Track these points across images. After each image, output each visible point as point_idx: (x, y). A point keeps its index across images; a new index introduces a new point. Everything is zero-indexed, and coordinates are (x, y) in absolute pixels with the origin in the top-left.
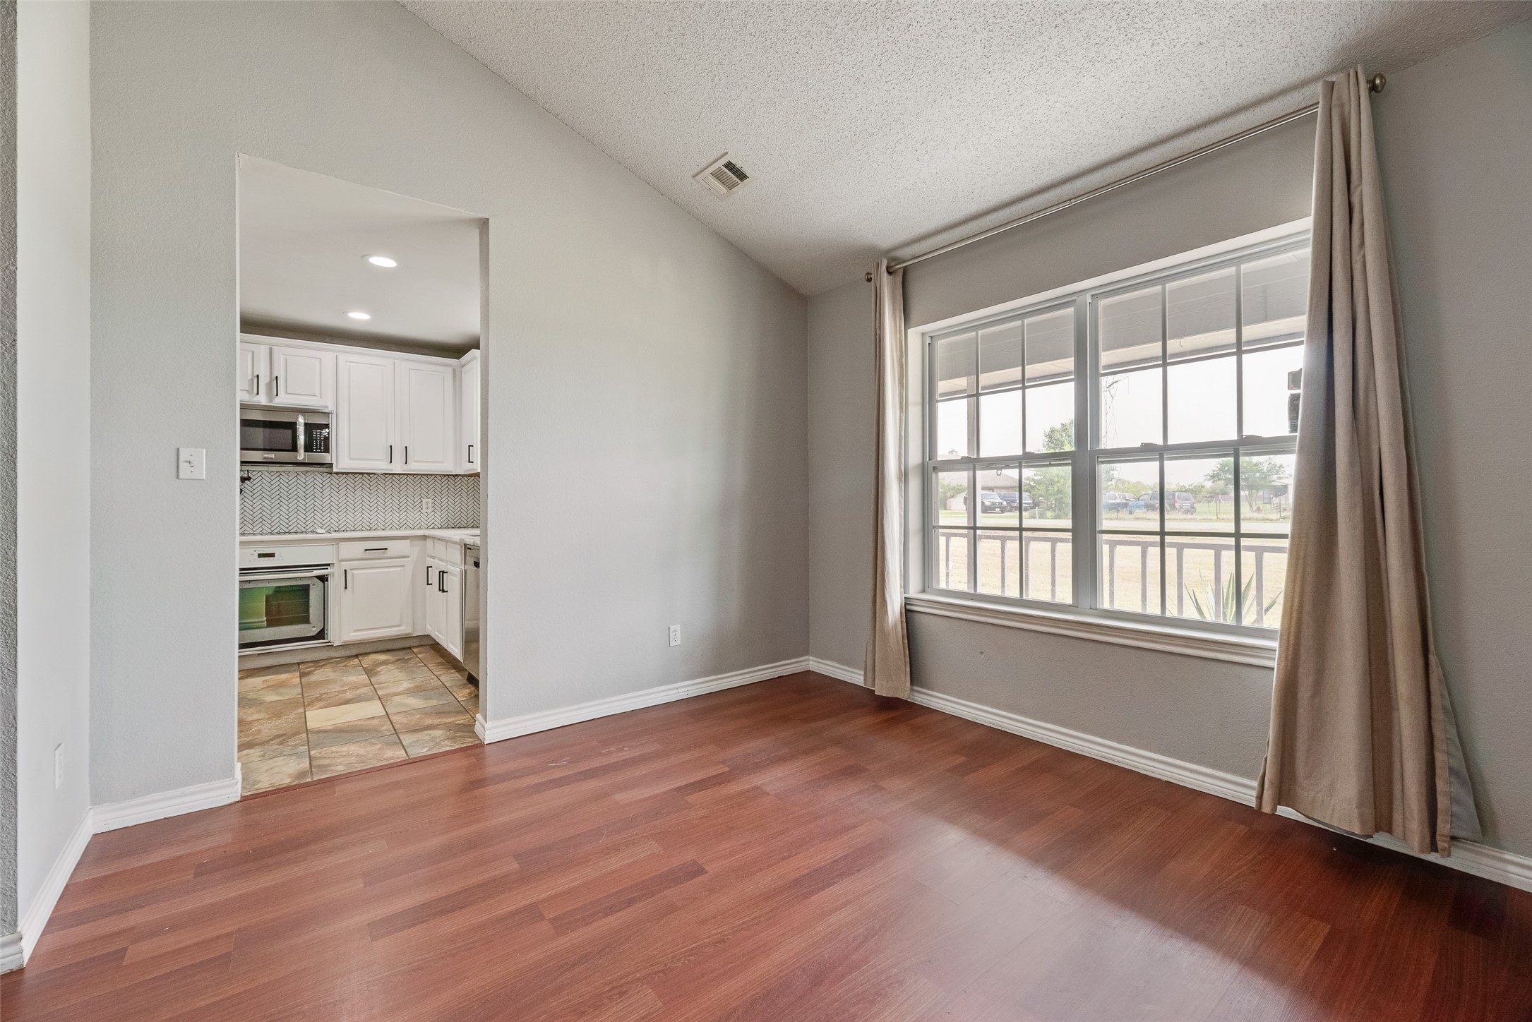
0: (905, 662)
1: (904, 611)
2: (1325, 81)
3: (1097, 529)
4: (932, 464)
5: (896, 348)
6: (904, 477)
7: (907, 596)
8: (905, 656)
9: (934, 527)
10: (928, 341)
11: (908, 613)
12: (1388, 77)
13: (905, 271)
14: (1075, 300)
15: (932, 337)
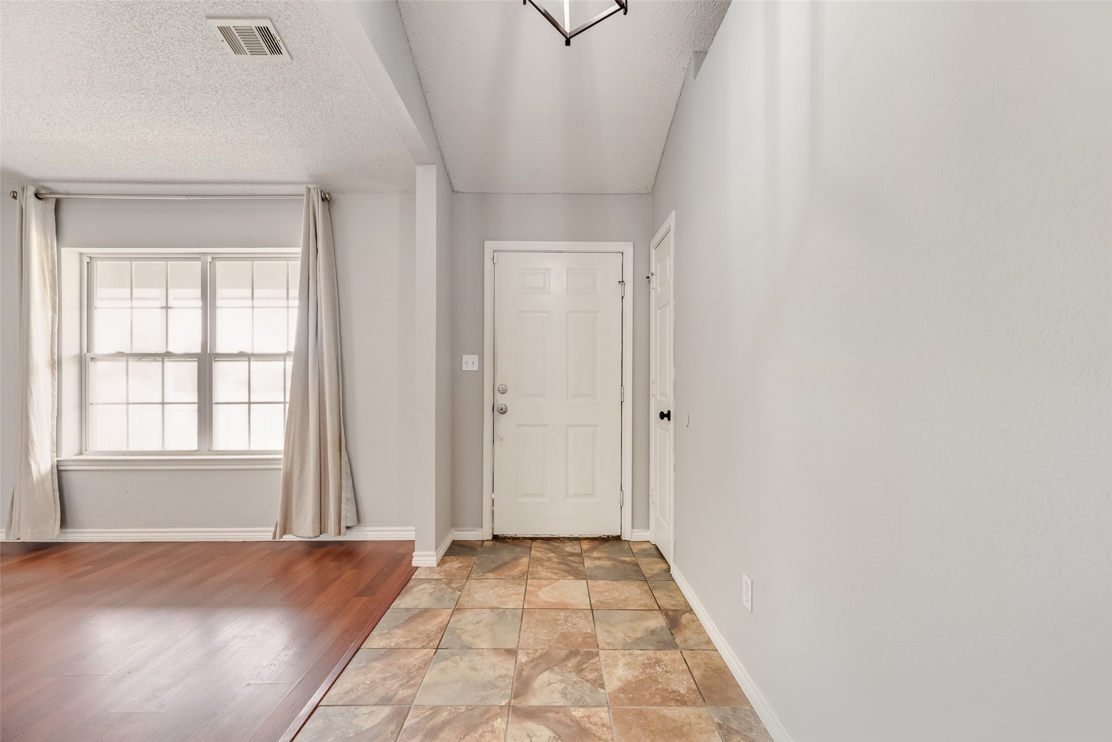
0: (56, 511)
1: (55, 470)
2: (307, 187)
3: (213, 402)
4: (89, 355)
5: (48, 261)
6: (56, 364)
7: (59, 459)
8: (55, 506)
9: (91, 404)
10: (86, 260)
11: (60, 472)
12: (332, 195)
13: (58, 202)
14: (200, 258)
15: (91, 257)
